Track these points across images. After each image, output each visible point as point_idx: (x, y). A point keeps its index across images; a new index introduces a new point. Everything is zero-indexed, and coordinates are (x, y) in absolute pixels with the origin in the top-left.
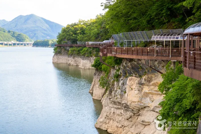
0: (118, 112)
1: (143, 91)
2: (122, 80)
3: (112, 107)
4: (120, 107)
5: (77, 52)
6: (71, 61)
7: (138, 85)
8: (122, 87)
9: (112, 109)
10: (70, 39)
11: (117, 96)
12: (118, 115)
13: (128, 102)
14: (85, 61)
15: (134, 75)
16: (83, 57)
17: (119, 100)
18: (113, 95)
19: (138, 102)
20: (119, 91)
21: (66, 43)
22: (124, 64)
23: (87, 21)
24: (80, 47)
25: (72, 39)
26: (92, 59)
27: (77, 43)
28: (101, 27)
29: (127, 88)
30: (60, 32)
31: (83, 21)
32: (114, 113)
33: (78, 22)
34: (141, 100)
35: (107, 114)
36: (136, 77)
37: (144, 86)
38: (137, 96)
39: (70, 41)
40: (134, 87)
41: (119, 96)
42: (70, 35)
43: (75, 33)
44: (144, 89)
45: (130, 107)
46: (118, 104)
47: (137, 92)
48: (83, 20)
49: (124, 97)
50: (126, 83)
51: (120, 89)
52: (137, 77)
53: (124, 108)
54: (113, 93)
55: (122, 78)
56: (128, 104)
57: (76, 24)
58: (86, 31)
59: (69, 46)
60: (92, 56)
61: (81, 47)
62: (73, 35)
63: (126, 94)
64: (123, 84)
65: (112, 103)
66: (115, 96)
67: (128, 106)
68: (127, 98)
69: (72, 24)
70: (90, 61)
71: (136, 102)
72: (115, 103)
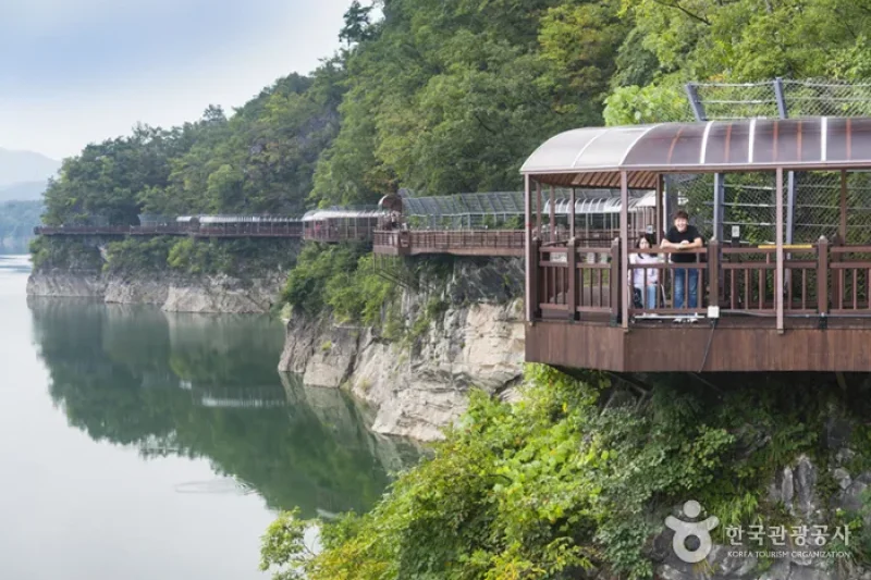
0: (440, 399)
1: (513, 337)
2: (451, 314)
3: (420, 390)
4: (443, 386)
5: (141, 256)
6: (116, 292)
7: (498, 323)
8: (453, 332)
9: (422, 394)
10: (100, 206)
11: (438, 356)
12: (440, 408)
13: (470, 369)
14: (187, 290)
15: (486, 300)
16: (176, 277)
17: (444, 366)
18: (427, 357)
19: (501, 364)
20: (444, 343)
21: (87, 221)
22: (463, 272)
23: (169, 130)
24: (153, 236)
25: (113, 206)
26: (214, 283)
27: (137, 222)
28: (248, 159)
29: (468, 334)
30: (57, 177)
31: (155, 132)
32: (427, 403)
33: (131, 134)
34: (508, 358)
35: (406, 410)
36: (490, 303)
37: (516, 326)
38: (496, 350)
39: (104, 214)
40: (487, 328)
41: (444, 357)
42: (101, 189)
43: (121, 182)
44: (514, 332)
45: (476, 383)
46: (439, 378)
47: (495, 341)
48: (155, 127)
49: (459, 357)
50: (465, 321)
51: (446, 337)
52: (495, 305)
53: (458, 386)
54: (426, 351)
55: (450, 311)
56: (473, 373)
57: (122, 143)
58: (173, 174)
59: (101, 232)
60: (214, 273)
61: (156, 238)
62: (117, 189)
63: (466, 350)
64: (456, 325)
65: (424, 376)
66: (432, 358)
67: (470, 378)
68: (468, 358)
69: (108, 143)
70: (208, 290)
71: (493, 366)
72: (430, 376)
